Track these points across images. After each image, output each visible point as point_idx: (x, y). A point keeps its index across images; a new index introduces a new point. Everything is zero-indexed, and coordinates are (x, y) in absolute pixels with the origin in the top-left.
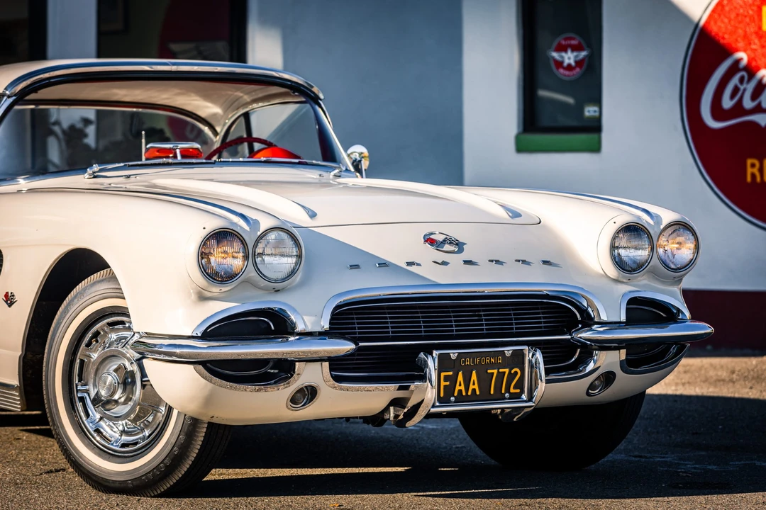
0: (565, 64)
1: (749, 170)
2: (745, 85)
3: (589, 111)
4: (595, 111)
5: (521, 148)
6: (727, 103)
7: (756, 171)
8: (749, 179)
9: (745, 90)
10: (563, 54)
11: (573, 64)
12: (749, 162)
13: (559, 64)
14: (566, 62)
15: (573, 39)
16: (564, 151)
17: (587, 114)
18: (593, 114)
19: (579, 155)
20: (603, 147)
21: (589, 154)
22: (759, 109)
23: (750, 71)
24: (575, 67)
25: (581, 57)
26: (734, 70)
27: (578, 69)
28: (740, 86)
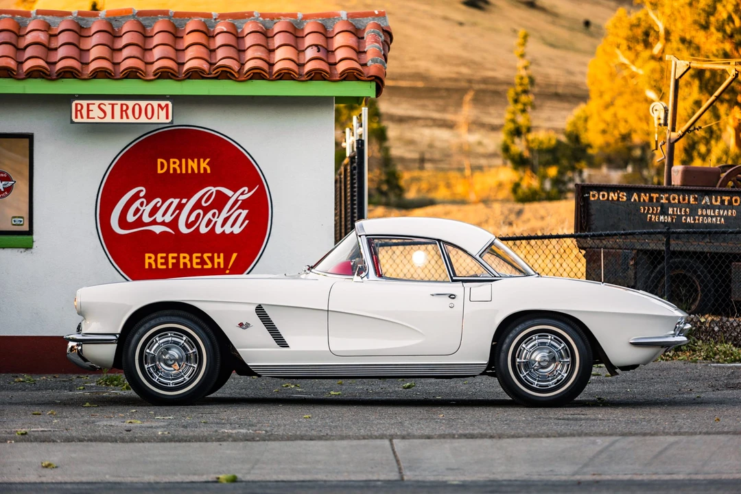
1: (147, 261)
2: (144, 207)
3: (15, 221)
4: (21, 221)
6: (131, 218)
7: (152, 261)
8: (147, 267)
9: (144, 210)
11: (3, 190)
12: (147, 255)
15: (3, 173)
16: (4, 248)
17: (14, 223)
18: (19, 223)
19: (15, 250)
20: (34, 246)
21: (22, 250)
22: (154, 223)
23: (149, 198)
24: (4, 192)
25: (9, 185)
26: (136, 197)
27: (6, 193)
28: (140, 208)
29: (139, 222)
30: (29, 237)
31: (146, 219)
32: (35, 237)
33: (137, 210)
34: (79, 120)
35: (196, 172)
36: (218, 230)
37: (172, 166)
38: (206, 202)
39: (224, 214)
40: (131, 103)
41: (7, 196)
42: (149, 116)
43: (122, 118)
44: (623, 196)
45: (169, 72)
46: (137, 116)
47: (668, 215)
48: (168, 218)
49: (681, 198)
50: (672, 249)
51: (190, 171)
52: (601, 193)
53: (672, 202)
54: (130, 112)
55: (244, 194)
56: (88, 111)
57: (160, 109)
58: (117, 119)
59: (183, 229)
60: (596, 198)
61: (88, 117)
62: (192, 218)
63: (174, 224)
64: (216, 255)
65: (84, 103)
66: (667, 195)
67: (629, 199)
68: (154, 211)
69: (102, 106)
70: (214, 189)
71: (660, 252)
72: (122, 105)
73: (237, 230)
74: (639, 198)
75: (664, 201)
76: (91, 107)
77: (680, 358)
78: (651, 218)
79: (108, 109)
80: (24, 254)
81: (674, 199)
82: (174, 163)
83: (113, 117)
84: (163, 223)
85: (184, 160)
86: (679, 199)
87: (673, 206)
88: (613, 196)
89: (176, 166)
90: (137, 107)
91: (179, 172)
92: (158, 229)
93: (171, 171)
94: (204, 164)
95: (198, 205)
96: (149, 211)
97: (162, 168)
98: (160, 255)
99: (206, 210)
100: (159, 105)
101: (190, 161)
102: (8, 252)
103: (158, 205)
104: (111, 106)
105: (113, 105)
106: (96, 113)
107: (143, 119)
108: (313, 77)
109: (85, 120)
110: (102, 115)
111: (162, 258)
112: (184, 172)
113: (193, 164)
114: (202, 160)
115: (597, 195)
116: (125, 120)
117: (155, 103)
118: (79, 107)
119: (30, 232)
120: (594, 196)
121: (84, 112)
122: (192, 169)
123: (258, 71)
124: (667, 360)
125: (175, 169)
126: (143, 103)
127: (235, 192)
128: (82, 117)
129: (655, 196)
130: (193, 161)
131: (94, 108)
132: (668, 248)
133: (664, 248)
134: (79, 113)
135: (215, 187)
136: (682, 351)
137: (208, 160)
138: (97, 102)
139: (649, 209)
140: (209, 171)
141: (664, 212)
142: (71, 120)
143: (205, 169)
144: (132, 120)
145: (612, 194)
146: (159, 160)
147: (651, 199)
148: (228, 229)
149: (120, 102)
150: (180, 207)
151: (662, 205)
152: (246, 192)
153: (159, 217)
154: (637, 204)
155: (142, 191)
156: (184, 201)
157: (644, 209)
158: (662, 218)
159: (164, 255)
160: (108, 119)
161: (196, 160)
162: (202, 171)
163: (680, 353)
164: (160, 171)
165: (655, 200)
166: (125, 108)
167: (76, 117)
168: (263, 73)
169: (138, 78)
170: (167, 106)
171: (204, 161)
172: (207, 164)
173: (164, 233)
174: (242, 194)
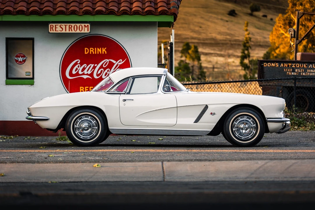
0: (19, 61)
2: (79, 68)
3: (27, 74)
4: (29, 74)
5: (7, 84)
6: (74, 72)
9: (79, 69)
10: (19, 58)
11: (22, 61)
12: (81, 87)
13: (17, 61)
14: (19, 60)
15: (22, 54)
16: (22, 85)
17: (26, 75)
18: (28, 74)
19: (27, 85)
20: (35, 83)
21: (30, 85)
22: (84, 74)
23: (81, 64)
24: (22, 62)
25: (24, 59)
26: (76, 64)
27: (23, 62)
28: (78, 68)
29: (78, 74)
30: (32, 80)
31: (80, 73)
32: (35, 80)
33: (77, 69)
34: (52, 32)
35: (101, 53)
37: (91, 51)
38: (105, 65)
39: (112, 70)
40: (73, 25)
41: (23, 63)
42: (81, 30)
43: (69, 31)
44: (277, 65)
45: (88, 12)
46: (76, 30)
47: (295, 72)
48: (89, 72)
49: (300, 65)
50: (297, 85)
51: (98, 53)
52: (268, 64)
53: (297, 67)
54: (73, 28)
56: (56, 28)
57: (85, 27)
58: (68, 31)
60: (266, 66)
61: (56, 31)
62: (99, 72)
63: (92, 75)
65: (54, 25)
66: (295, 64)
67: (279, 66)
68: (84, 69)
69: (61, 26)
70: (108, 60)
71: (292, 87)
72: (69, 25)
74: (284, 65)
75: (293, 66)
77: (300, 129)
78: (288, 73)
79: (64, 27)
80: (30, 87)
81: (298, 66)
82: (92, 50)
83: (66, 31)
84: (87, 74)
85: (96, 49)
86: (300, 66)
87: (297, 68)
88: (273, 65)
89: (93, 51)
90: (76, 26)
91: (93, 53)
92: (85, 77)
93: (91, 53)
94: (104, 50)
95: (101, 67)
96: (82, 69)
97: (87, 52)
98: (86, 87)
99: (105, 69)
100: (85, 26)
101: (98, 49)
102: (24, 86)
103: (85, 67)
104: (65, 26)
105: (66, 26)
106: (59, 29)
107: (78, 31)
108: (148, 13)
109: (54, 32)
110: (61, 30)
111: (87, 89)
112: (96, 53)
113: (99, 50)
114: (103, 48)
115: (267, 65)
116: (71, 32)
117: (83, 25)
118: (52, 27)
119: (33, 78)
120: (265, 65)
121: (54, 28)
122: (99, 52)
123: (125, 11)
124: (295, 130)
125: (92, 52)
126: (78, 25)
127: (117, 61)
128: (53, 31)
129: (290, 64)
130: (99, 49)
131: (58, 27)
132: (295, 85)
133: (293, 85)
134: (52, 29)
135: (108, 59)
136: (301, 126)
138: (59, 24)
139: (287, 70)
140: (106, 53)
141: (294, 71)
142: (49, 32)
143: (104, 52)
144: (73, 32)
145: (272, 64)
146: (86, 49)
147: (288, 66)
149: (68, 24)
151: (293, 68)
152: (121, 61)
153: (85, 72)
154: (283, 68)
155: (78, 61)
156: (96, 65)
157: (286, 70)
158: (293, 73)
159: (88, 87)
160: (64, 31)
161: (100, 48)
162: (103, 53)
163: (300, 127)
164: (86, 53)
165: (290, 66)
166: (70, 27)
167: (51, 31)
168: (128, 12)
169: (76, 14)
170: (88, 26)
171: (104, 49)
172: (105, 50)
173: (87, 78)
174: (120, 62)
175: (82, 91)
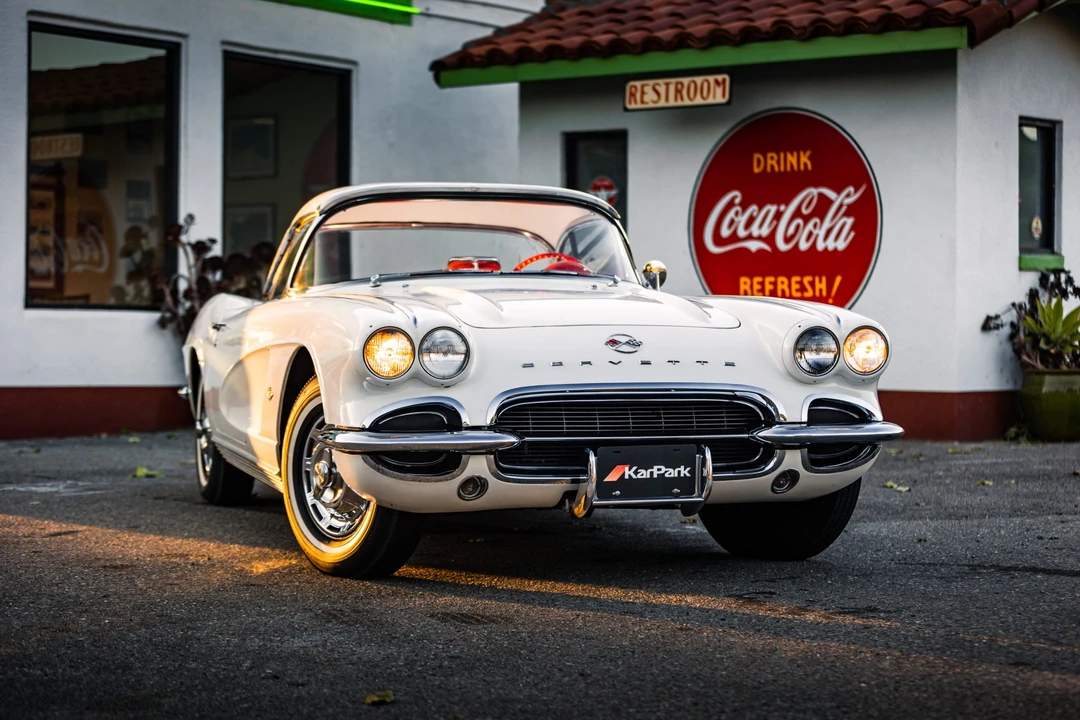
1: (742, 287)
2: (739, 218)
7: (747, 287)
9: (739, 222)
12: (742, 280)
15: (607, 180)
22: (750, 237)
23: (744, 206)
26: (731, 205)
29: (734, 238)
31: (742, 233)
33: (732, 222)
34: (633, 106)
35: (795, 168)
36: (820, 246)
37: (769, 162)
38: (807, 208)
39: (827, 224)
40: (686, 81)
42: (705, 95)
43: (676, 99)
45: (722, 36)
46: (692, 96)
48: (765, 231)
51: (789, 168)
54: (685, 92)
55: (850, 196)
56: (643, 93)
57: (717, 85)
58: (672, 103)
59: (782, 246)
61: (642, 102)
62: (791, 230)
63: (770, 239)
64: (817, 279)
65: (638, 84)
68: (750, 222)
69: (657, 87)
70: (814, 191)
72: (677, 84)
73: (841, 245)
76: (647, 89)
79: (662, 89)
82: (772, 158)
83: (667, 99)
84: (760, 238)
85: (782, 155)
89: (774, 163)
90: (692, 85)
91: (776, 169)
92: (754, 246)
93: (769, 169)
94: (804, 159)
95: (797, 214)
96: (745, 221)
97: (758, 166)
98: (756, 280)
99: (807, 219)
100: (717, 82)
101: (789, 156)
103: (755, 214)
104: (664, 86)
105: (667, 84)
106: (650, 96)
107: (698, 101)
109: (639, 105)
110: (655, 97)
111: (758, 283)
112: (782, 169)
113: (792, 159)
116: (680, 103)
117: (711, 79)
118: (633, 90)
121: (638, 96)
122: (792, 165)
125: (772, 167)
126: (699, 80)
127: (839, 193)
128: (636, 103)
130: (792, 155)
131: (648, 89)
134: (633, 97)
137: (808, 153)
138: (651, 82)
140: (810, 167)
142: (625, 106)
143: (805, 165)
144: (687, 102)
146: (757, 156)
148: (831, 245)
149: (673, 81)
150: (778, 216)
152: (852, 193)
153: (755, 230)
155: (736, 196)
156: (782, 208)
159: (760, 280)
160: (662, 103)
161: (795, 154)
162: (802, 167)
164: (756, 170)
166: (679, 86)
168: (829, 26)
169: (689, 47)
170: (724, 81)
171: (805, 153)
172: (810, 158)
173: (761, 251)
174: (848, 196)
175: (746, 293)
